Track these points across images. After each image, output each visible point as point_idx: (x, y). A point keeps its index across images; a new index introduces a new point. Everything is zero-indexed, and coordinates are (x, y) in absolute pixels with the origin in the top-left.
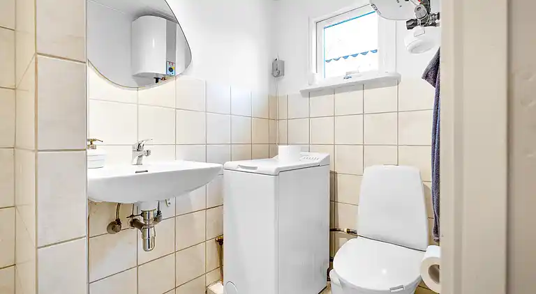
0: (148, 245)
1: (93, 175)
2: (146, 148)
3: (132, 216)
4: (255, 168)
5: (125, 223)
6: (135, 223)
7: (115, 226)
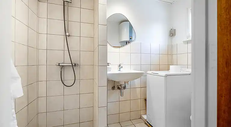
0: (122, 95)
1: (108, 72)
2: (121, 66)
3: (118, 86)
4: (158, 74)
5: (116, 88)
6: (119, 88)
7: (113, 88)
